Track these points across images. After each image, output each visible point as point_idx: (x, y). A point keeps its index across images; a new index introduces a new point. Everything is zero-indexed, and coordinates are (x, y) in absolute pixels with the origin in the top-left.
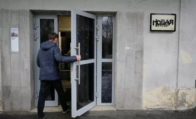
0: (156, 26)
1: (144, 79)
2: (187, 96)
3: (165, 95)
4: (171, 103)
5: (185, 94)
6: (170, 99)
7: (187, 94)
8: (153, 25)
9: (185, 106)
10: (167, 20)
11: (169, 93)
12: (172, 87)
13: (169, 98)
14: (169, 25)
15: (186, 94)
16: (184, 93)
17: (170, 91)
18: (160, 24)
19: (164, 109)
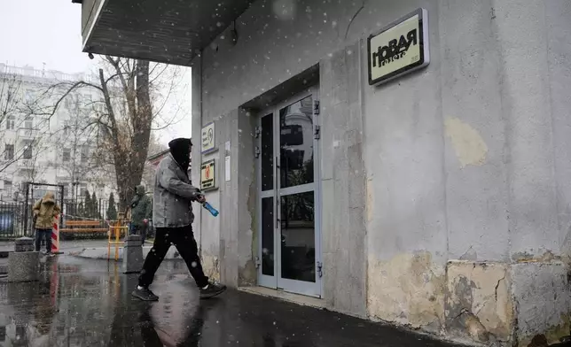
0: (380, 66)
1: (370, 227)
2: (475, 292)
3: (418, 282)
4: (437, 315)
5: (469, 283)
6: (433, 299)
7: (473, 284)
8: (374, 65)
9: (469, 335)
10: (402, 37)
11: (430, 275)
12: (437, 253)
13: (429, 296)
14: (406, 50)
15: (472, 282)
16: (464, 280)
17: (432, 268)
18: (387, 57)
19: (416, 332)
